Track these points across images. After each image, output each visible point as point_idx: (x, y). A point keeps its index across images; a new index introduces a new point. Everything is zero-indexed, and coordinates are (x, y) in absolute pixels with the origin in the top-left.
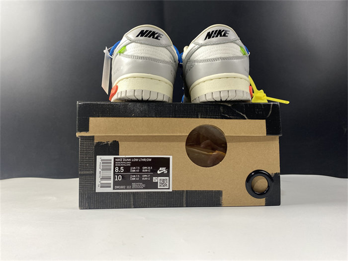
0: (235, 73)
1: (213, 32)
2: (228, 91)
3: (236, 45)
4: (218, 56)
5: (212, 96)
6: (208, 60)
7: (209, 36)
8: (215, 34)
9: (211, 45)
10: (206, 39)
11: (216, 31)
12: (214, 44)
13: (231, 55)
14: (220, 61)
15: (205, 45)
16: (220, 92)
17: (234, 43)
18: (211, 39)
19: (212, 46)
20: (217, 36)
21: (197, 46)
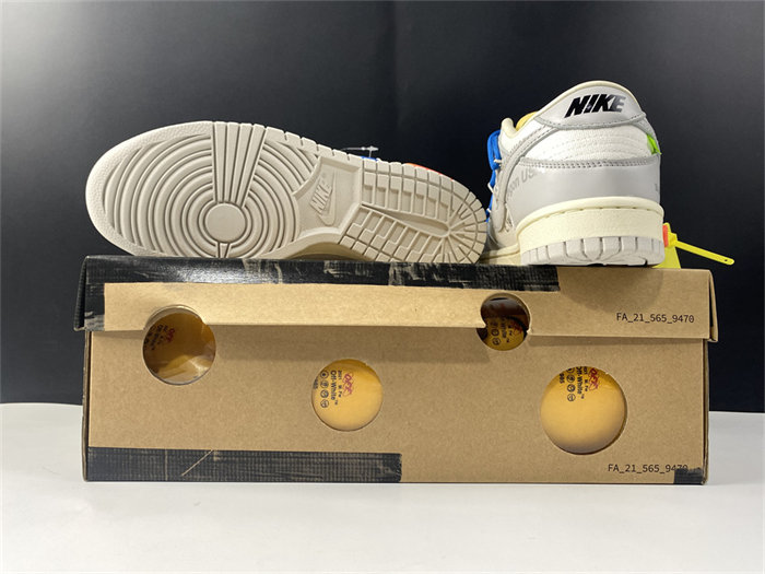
0: (635, 196)
1: (586, 98)
2: (620, 238)
3: (639, 131)
4: (599, 156)
5: (582, 246)
6: (574, 164)
7: (577, 107)
8: (592, 103)
9: (583, 129)
10: (568, 114)
11: (595, 97)
12: (589, 128)
13: (629, 156)
14: (603, 167)
15: (567, 129)
16: (601, 240)
17: (635, 126)
18: (583, 116)
19: (585, 131)
20: (596, 110)
21: (547, 128)
